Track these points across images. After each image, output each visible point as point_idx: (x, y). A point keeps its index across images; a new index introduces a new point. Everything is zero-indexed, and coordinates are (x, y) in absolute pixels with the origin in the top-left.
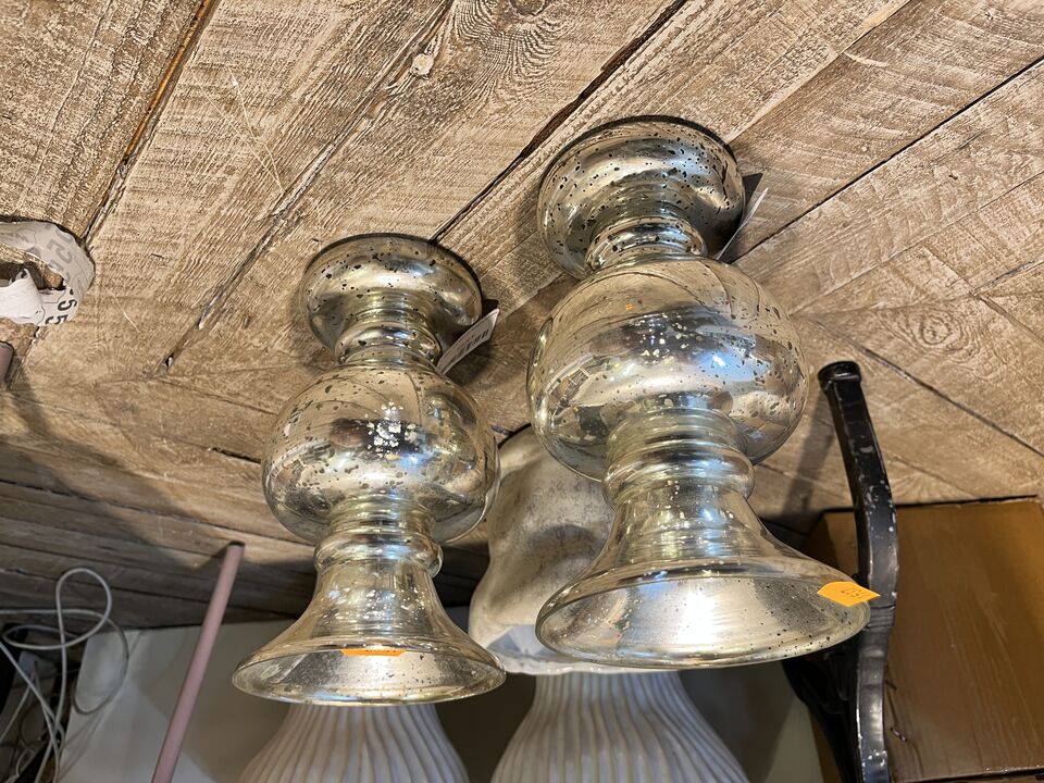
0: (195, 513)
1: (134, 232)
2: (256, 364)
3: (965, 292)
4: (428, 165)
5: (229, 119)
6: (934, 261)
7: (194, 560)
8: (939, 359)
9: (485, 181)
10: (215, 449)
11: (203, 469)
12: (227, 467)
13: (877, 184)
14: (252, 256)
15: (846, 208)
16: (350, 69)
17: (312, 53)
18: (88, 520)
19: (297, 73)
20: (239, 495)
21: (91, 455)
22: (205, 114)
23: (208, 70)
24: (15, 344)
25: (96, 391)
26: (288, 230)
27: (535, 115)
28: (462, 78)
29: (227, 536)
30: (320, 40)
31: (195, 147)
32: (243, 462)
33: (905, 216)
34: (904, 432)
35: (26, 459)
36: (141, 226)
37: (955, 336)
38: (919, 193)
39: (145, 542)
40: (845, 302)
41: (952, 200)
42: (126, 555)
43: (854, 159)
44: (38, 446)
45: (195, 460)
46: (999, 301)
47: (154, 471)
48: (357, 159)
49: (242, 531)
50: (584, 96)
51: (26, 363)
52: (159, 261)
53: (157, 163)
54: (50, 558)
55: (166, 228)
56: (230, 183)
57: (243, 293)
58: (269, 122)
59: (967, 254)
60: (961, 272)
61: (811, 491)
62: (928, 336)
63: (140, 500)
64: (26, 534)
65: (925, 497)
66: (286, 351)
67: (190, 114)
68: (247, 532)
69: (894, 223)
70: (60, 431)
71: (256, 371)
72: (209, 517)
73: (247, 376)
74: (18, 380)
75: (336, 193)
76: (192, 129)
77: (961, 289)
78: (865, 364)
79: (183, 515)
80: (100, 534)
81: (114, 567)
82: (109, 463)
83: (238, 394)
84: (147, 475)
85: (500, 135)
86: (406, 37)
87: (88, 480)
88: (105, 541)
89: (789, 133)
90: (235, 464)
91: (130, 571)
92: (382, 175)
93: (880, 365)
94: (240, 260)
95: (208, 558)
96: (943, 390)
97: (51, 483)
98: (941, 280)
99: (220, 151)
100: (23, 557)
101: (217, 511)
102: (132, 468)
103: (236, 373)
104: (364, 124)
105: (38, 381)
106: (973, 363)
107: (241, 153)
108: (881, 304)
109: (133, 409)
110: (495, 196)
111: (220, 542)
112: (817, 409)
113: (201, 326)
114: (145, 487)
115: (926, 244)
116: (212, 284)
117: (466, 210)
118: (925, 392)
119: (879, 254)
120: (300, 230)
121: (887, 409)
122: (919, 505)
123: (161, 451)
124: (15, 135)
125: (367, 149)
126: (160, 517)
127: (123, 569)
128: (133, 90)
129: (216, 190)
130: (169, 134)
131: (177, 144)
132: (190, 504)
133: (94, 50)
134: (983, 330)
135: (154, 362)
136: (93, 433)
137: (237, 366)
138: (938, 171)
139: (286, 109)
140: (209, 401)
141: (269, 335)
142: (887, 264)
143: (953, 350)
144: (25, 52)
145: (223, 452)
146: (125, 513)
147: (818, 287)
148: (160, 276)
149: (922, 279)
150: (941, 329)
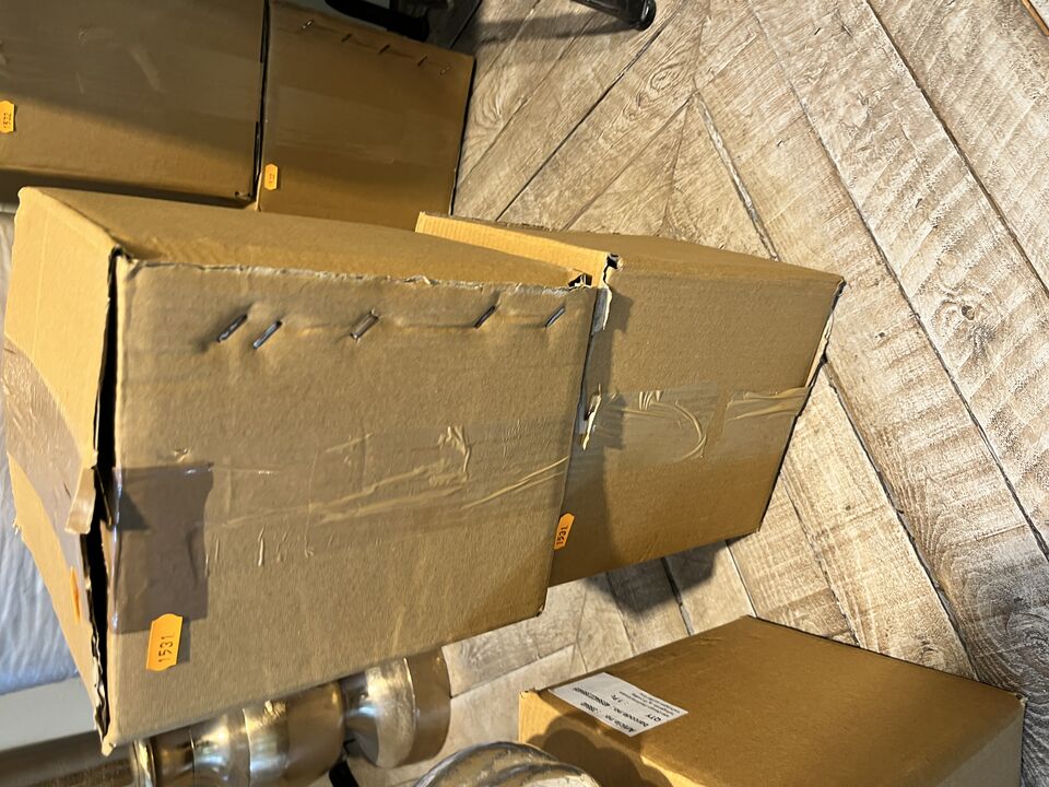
3: (699, 86)
6: (739, 49)
8: (632, 91)
34: (557, 96)
37: (655, 95)
38: (812, 11)
41: (796, 38)
46: (681, 116)
59: (738, 71)
60: (722, 74)
61: (504, 40)
62: (663, 74)
77: (704, 81)
78: (647, 34)
93: (641, 47)
96: (597, 109)
98: (718, 62)
106: (620, 121)
108: (709, 23)
118: (601, 93)
122: (463, 140)
134: (655, 114)
138: (827, 19)
142: (750, 12)
143: (640, 100)
149: (724, 48)
150: (666, 81)
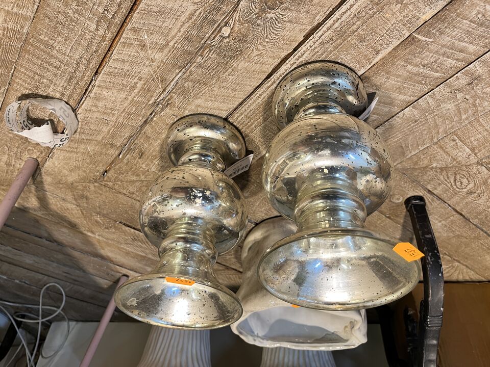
0: (108, 257)
1: (96, 106)
2: (143, 177)
3: (475, 161)
4: (225, 80)
5: (142, 54)
6: (460, 143)
7: (105, 283)
8: (464, 198)
9: (250, 89)
10: (120, 222)
11: (114, 233)
12: (124, 232)
13: (430, 101)
14: (146, 122)
15: (416, 112)
16: (194, 33)
17: (179, 24)
18: (60, 256)
19: (173, 33)
20: (130, 249)
21: (66, 221)
22: (132, 51)
23: (136, 30)
24: (39, 160)
25: (71, 187)
26: (162, 110)
27: (274, 58)
28: (242, 39)
29: (121, 272)
30: (183, 18)
31: (126, 67)
32: (132, 230)
33: (444, 118)
34: (449, 238)
35: (37, 221)
36: (100, 104)
37: (471, 185)
38: (450, 106)
39: (84, 271)
40: (416, 163)
41: (466, 111)
42: (74, 278)
43: (418, 87)
44: (43, 214)
45: (111, 227)
47: (92, 232)
48: (194, 76)
49: (128, 269)
50: (295, 50)
51: (43, 170)
52: (106, 122)
53: (110, 74)
54: (40, 276)
55: (110, 105)
56: (139, 85)
57: (140, 140)
58: (158, 56)
59: (475, 140)
60: (473, 150)
62: (458, 184)
63: (84, 247)
64: (31, 262)
65: (461, 278)
66: (157, 172)
67: (126, 51)
68: (131, 270)
69: (439, 121)
70: (53, 207)
71: (143, 181)
72: (114, 260)
73: (138, 184)
74: (38, 179)
75: (185, 92)
76: (126, 58)
77: (473, 159)
78: (428, 198)
79: (103, 258)
80: (65, 265)
81: (68, 284)
82: (73, 226)
83: (133, 193)
84: (89, 234)
85: (258, 67)
86: (219, 18)
87: (62, 234)
88: (66, 269)
89: (388, 73)
90: (129, 231)
91: (75, 287)
92: (205, 84)
93: (435, 199)
94: (140, 123)
95: (111, 283)
96: (467, 215)
97: (46, 235)
98: (463, 153)
99: (137, 69)
100: (28, 274)
101: (118, 257)
102: (82, 229)
103: (133, 182)
104: (199, 59)
105: (47, 179)
106: (482, 201)
107: (146, 70)
108: (434, 165)
109: (87, 198)
110: (254, 97)
111: (118, 274)
112: (405, 222)
113: (120, 157)
114: (87, 241)
115: (454, 133)
116: (127, 135)
117: (241, 104)
118: (458, 216)
119: (432, 138)
120: (167, 110)
121: (440, 224)
122: (458, 282)
123: (97, 222)
124: (52, 57)
125: (199, 71)
126: (92, 258)
127: (72, 285)
128: (103, 38)
129: (133, 88)
130: (117, 60)
131: (119, 65)
132: (107, 252)
133: (89, 18)
134: (485, 182)
135: (98, 174)
136: (68, 209)
137: (134, 178)
138: (459, 96)
139: (167, 50)
140: (120, 196)
141: (150, 163)
142: (436, 143)
143: (471, 193)
144: (61, 18)
145: (124, 224)
146: (76, 254)
147: (403, 154)
148: (105, 129)
149: (454, 153)
150: (465, 181)
